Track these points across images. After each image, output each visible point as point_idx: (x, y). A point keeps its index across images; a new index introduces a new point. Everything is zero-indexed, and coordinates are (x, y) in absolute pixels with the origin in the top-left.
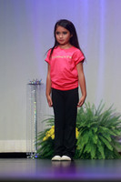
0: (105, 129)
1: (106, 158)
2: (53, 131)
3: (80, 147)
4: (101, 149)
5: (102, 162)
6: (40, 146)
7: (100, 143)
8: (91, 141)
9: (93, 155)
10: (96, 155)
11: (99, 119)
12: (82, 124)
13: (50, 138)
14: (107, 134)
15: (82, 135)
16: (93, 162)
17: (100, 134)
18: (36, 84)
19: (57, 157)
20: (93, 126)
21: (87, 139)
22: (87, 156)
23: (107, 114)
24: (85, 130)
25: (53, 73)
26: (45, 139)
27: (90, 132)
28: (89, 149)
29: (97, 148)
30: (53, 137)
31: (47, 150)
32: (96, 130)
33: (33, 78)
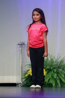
0: (61, 70)
1: (61, 87)
2: (31, 71)
3: (46, 80)
4: (58, 82)
5: (59, 89)
6: (24, 80)
7: (58, 78)
8: (52, 77)
9: (54, 85)
10: (56, 85)
11: (57, 64)
12: (48, 67)
13: (30, 75)
14: (62, 73)
15: (48, 73)
16: (54, 89)
17: (58, 73)
18: (22, 44)
19: (33, 86)
20: (54, 68)
21: (50, 76)
22: (50, 85)
23: (62, 61)
24: (49, 70)
25: (30, 38)
26: (27, 75)
27: (52, 72)
28: (52, 82)
29: (56, 81)
30: (31, 74)
31: (28, 82)
32: (55, 71)
33: (20, 41)
